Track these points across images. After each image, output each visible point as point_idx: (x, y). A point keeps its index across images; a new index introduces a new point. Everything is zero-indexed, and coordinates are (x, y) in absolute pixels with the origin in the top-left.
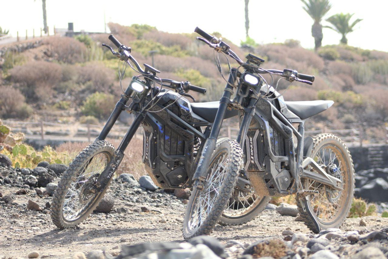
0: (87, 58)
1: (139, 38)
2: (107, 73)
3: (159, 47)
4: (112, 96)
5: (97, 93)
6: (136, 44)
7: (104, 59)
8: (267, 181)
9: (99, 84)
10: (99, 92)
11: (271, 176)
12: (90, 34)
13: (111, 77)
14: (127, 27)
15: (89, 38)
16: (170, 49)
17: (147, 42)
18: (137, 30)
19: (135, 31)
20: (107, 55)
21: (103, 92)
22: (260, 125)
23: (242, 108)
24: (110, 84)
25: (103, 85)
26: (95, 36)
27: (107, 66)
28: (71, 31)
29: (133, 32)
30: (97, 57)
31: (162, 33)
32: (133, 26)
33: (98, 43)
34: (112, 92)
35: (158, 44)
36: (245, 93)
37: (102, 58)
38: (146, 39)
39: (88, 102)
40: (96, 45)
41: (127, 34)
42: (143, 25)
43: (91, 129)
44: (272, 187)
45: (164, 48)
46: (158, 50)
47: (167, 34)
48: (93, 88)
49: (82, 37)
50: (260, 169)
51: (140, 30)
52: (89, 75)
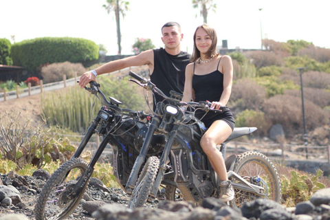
0: (239, 76)
1: (293, 55)
2: (258, 90)
3: (313, 63)
4: (262, 113)
5: (247, 110)
6: (291, 60)
7: (256, 76)
8: (191, 189)
9: (249, 101)
10: (249, 110)
11: (194, 185)
12: (245, 50)
13: (261, 94)
14: (282, 43)
15: (243, 55)
16: (325, 65)
17: (301, 59)
18: (292, 46)
19: (290, 47)
20: (260, 72)
21: (254, 109)
22: (182, 146)
23: (166, 132)
24: (261, 101)
25: (254, 103)
26: (249, 53)
27: (259, 82)
28: (225, 48)
29: (288, 49)
30: (250, 74)
31: (319, 48)
32: (288, 42)
33: (252, 60)
34: (262, 110)
35: (313, 60)
36: (168, 121)
37: (254, 75)
38: (301, 55)
39: (238, 119)
40: (249, 62)
41: (282, 50)
42: (299, 40)
43: (239, 146)
44: (195, 194)
45: (318, 64)
46: (312, 66)
47: (324, 49)
48: (244, 105)
49: (235, 54)
50: (185, 180)
51: (296, 46)
52: (240, 93)
